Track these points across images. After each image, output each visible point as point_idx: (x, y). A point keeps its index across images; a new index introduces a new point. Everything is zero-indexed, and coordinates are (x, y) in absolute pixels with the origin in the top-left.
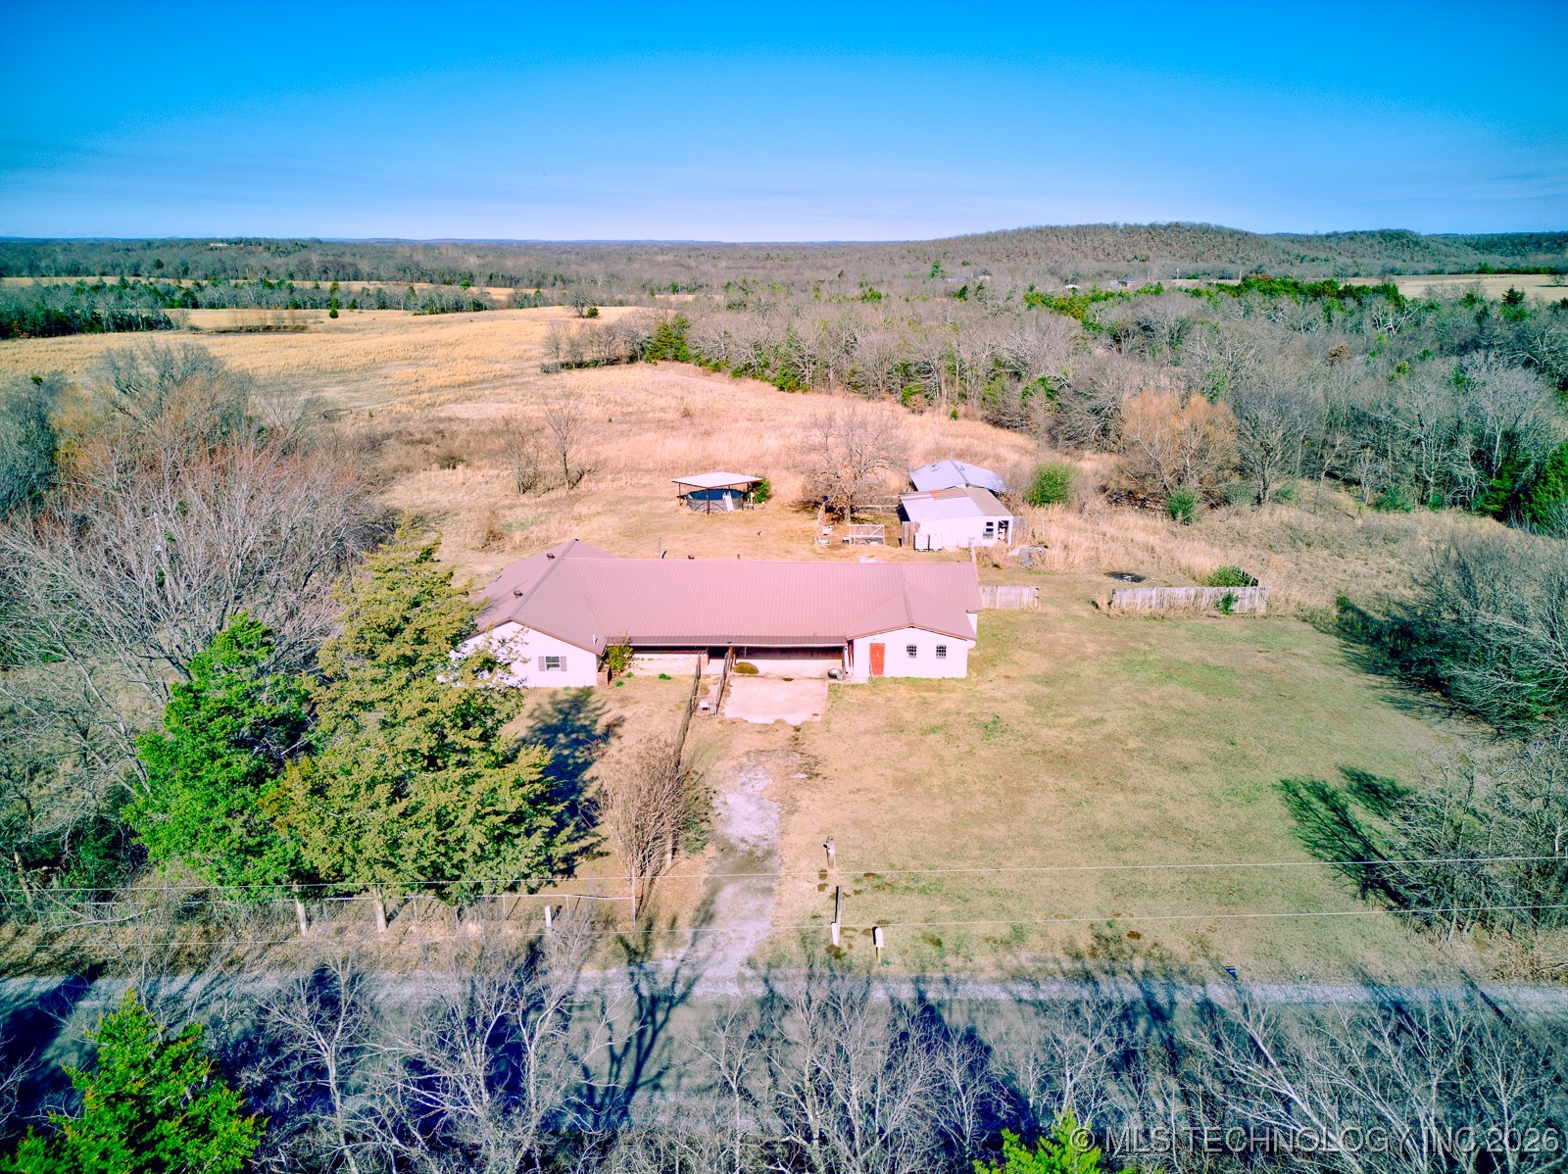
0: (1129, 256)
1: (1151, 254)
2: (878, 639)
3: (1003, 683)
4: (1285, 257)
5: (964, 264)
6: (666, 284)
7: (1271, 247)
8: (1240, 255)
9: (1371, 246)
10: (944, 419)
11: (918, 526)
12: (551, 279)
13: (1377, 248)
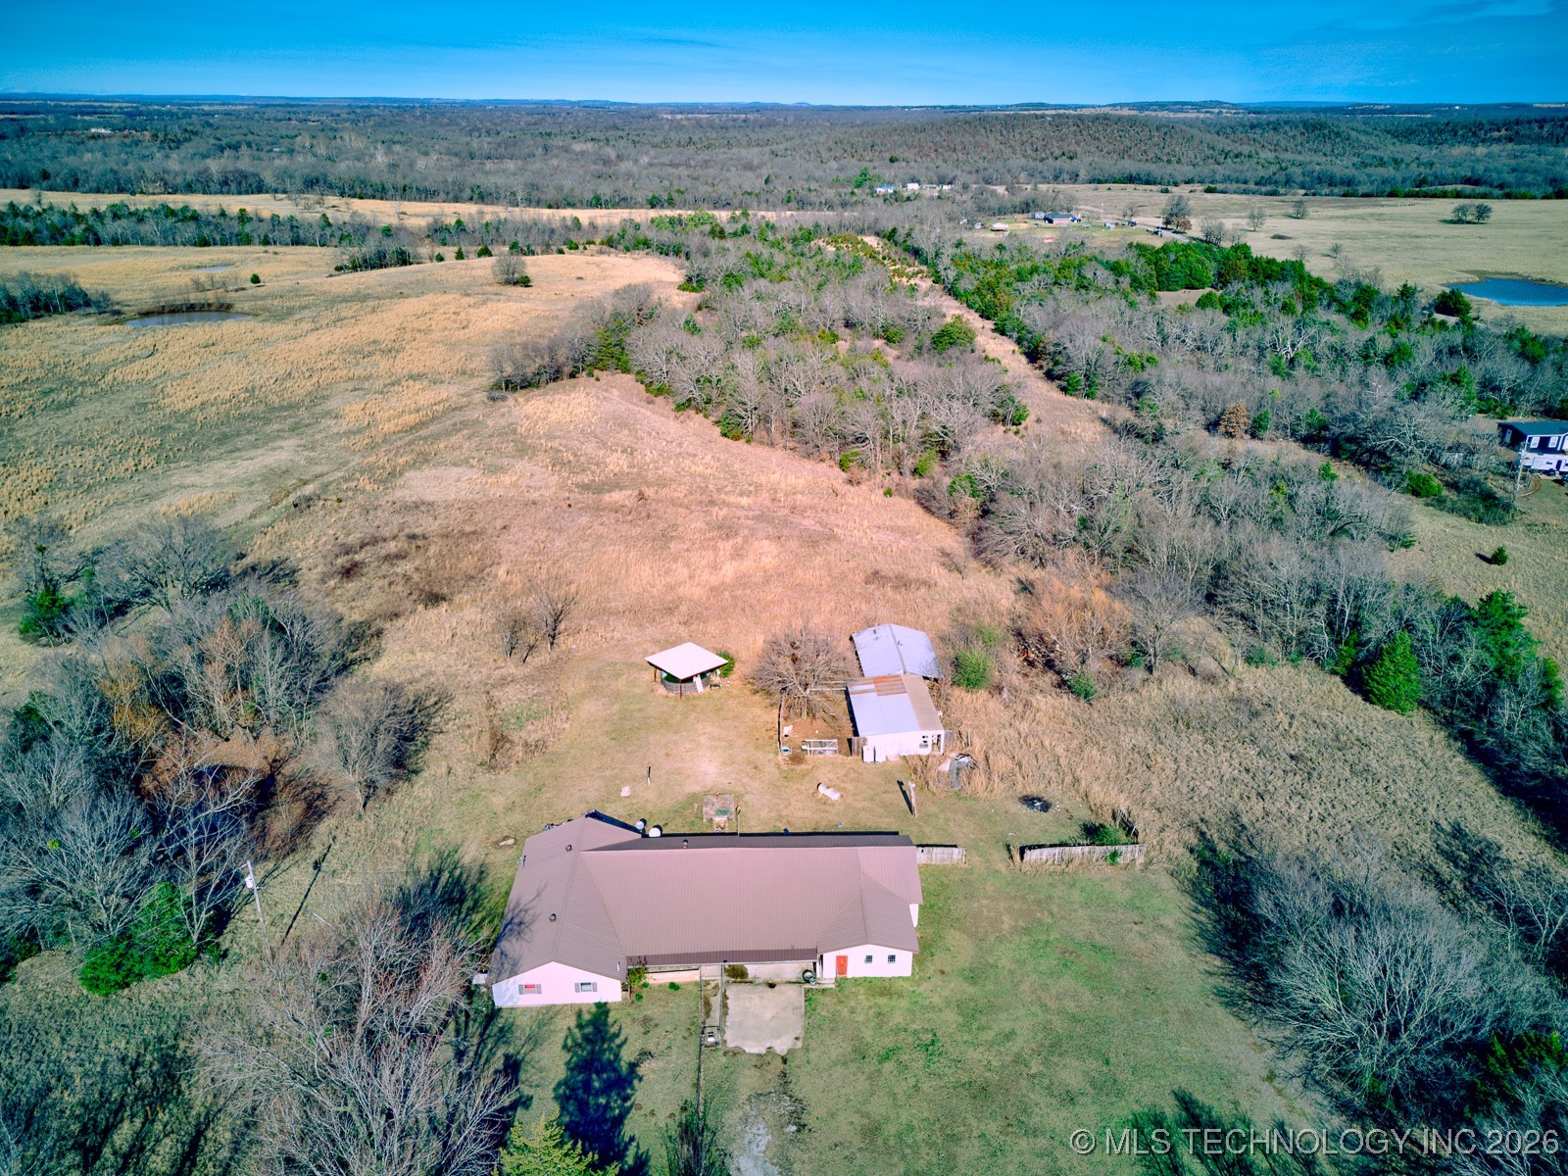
0: (1057, 152)
1: (1079, 150)
2: (842, 953)
3: (937, 979)
4: (1209, 152)
5: (892, 160)
6: (589, 196)
7: (1196, 141)
8: (1166, 150)
9: (1294, 137)
10: (878, 496)
11: (865, 740)
12: (468, 192)
13: (1299, 139)
